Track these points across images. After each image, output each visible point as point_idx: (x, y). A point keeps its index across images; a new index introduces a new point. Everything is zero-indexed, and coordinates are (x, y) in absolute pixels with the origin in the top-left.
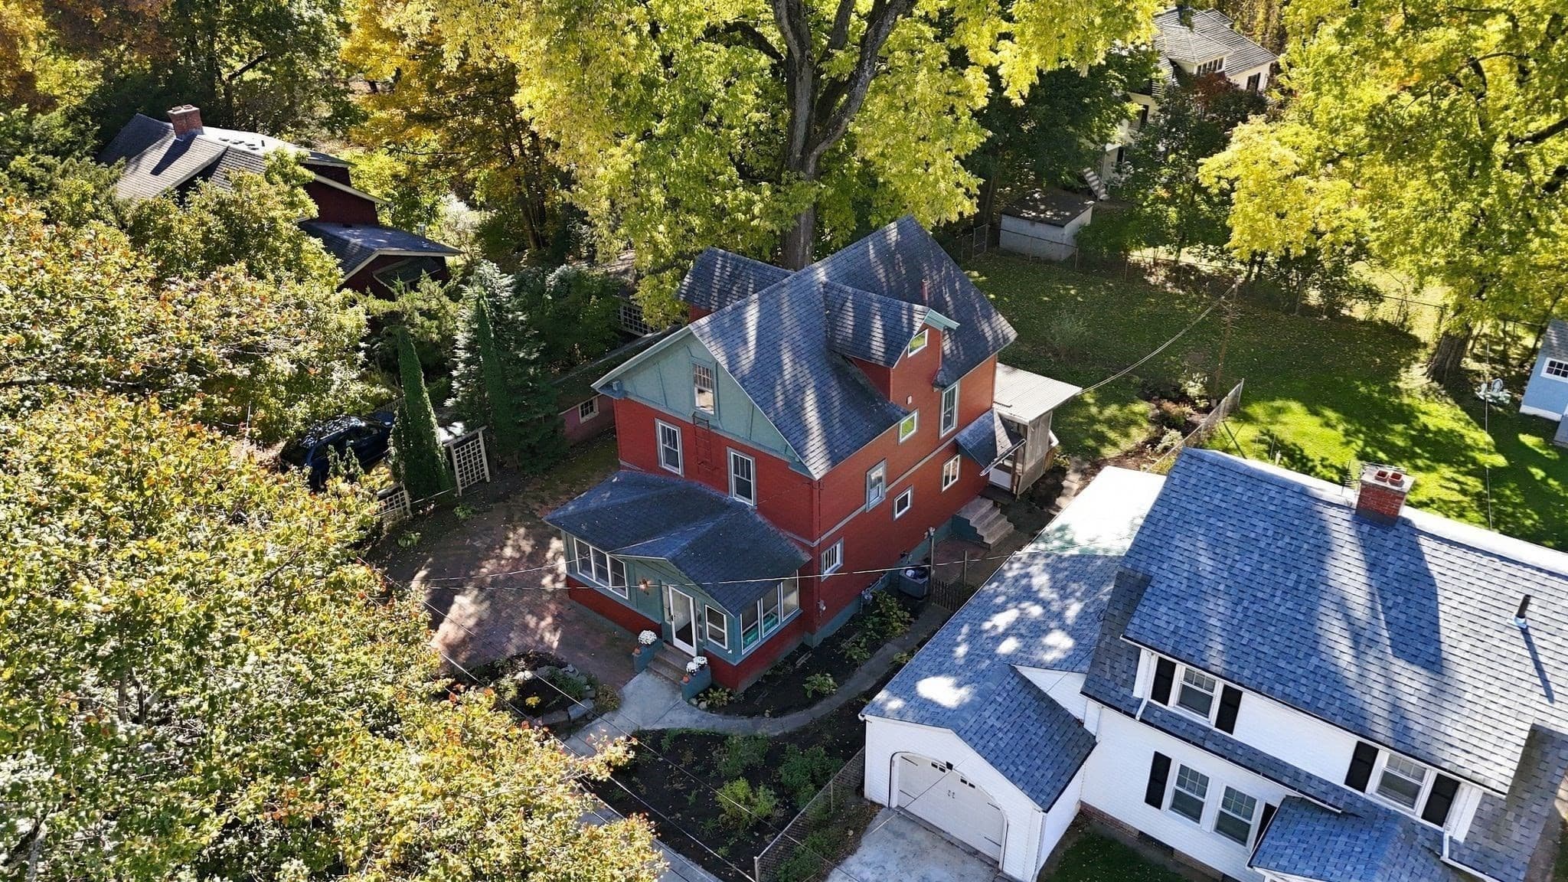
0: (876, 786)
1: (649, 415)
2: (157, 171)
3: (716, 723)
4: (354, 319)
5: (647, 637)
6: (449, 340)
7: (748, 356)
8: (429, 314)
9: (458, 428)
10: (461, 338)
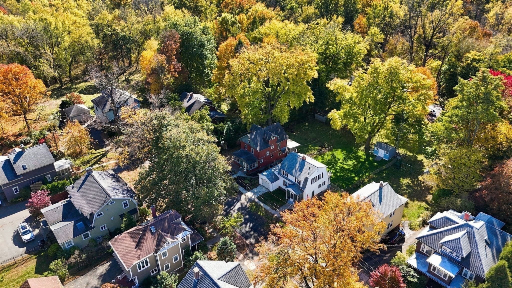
0: (260, 182)
1: (244, 143)
2: (187, 102)
3: (247, 176)
4: (212, 128)
5: (241, 167)
6: (224, 130)
7: (253, 137)
8: (221, 127)
9: (223, 142)
10: (225, 131)
